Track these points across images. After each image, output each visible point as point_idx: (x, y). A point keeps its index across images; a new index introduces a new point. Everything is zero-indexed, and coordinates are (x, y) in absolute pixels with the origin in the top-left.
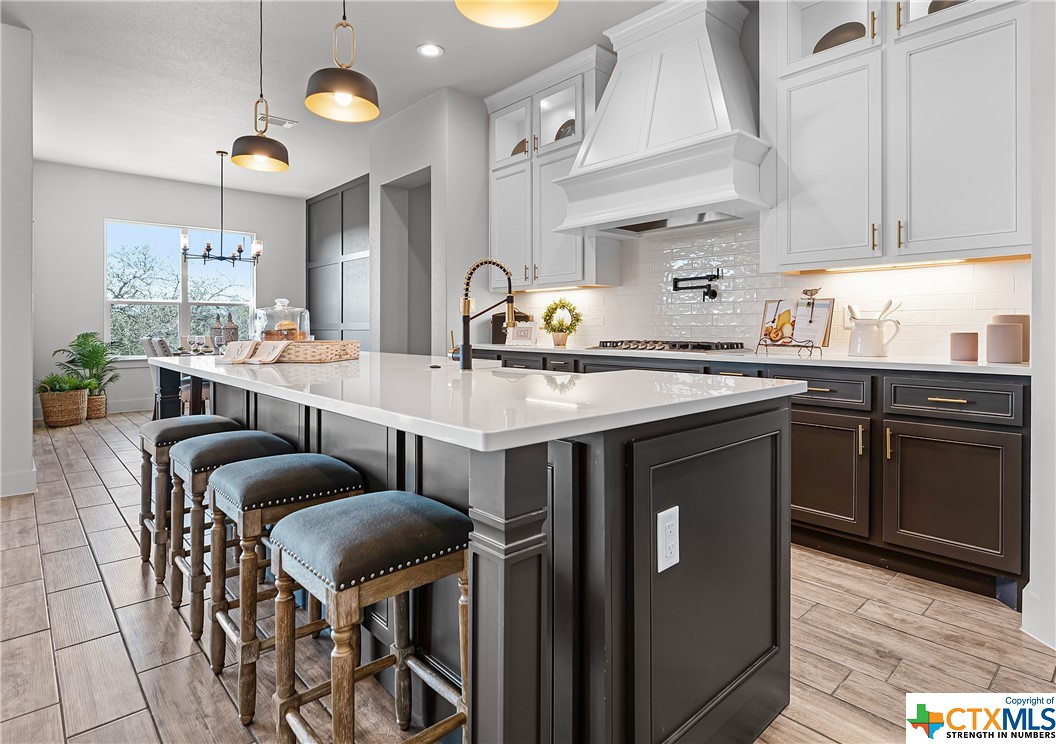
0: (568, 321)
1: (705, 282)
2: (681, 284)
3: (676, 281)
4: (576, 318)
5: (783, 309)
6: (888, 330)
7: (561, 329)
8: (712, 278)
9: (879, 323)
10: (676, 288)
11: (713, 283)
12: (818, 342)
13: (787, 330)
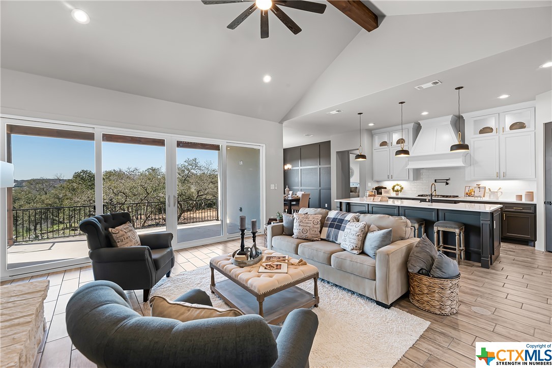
0: (399, 189)
2: (437, 181)
3: (435, 180)
4: (402, 188)
5: (471, 188)
6: (499, 194)
7: (397, 191)
8: (447, 180)
9: (497, 192)
10: (435, 182)
11: (447, 181)
12: (482, 196)
13: (473, 193)
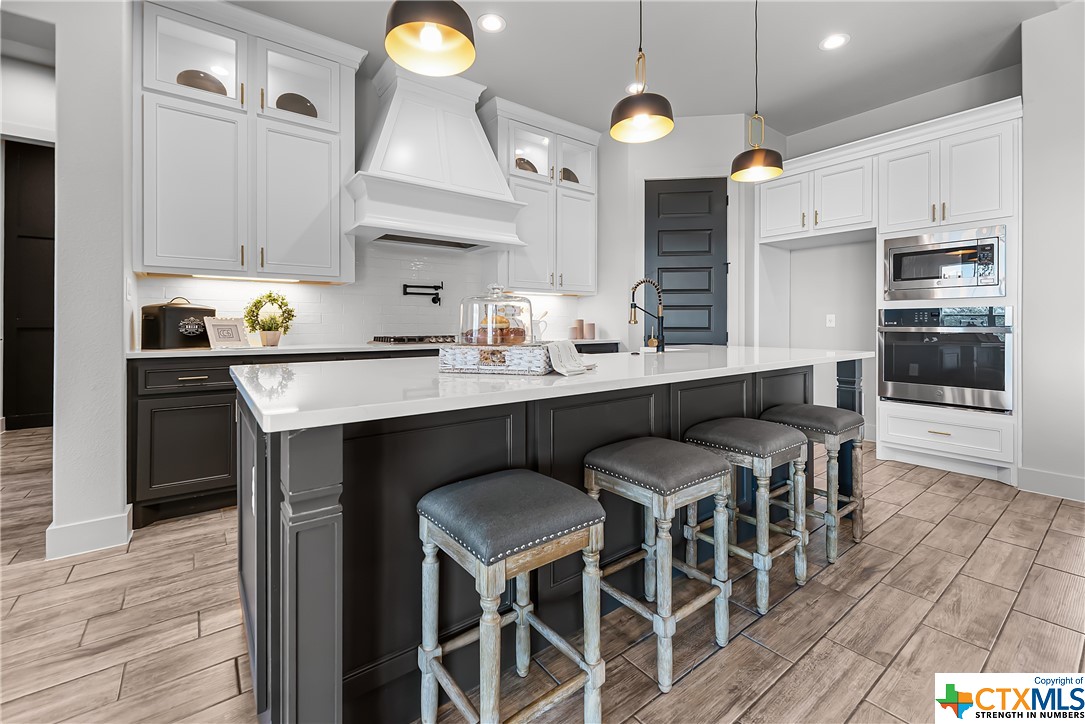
1: (433, 291)
2: (409, 290)
3: (406, 287)
7: (269, 327)
8: (436, 288)
10: (406, 293)
